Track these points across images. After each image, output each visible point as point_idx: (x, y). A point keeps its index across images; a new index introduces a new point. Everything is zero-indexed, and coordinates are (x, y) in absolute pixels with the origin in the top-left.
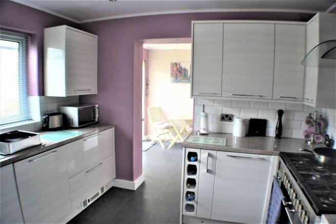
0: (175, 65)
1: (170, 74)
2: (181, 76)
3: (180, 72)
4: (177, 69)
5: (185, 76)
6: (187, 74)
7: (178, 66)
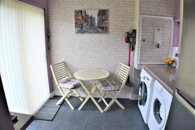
0: (80, 13)
1: (74, 23)
2: (87, 25)
3: (86, 21)
4: (83, 17)
5: (91, 25)
6: (95, 23)
7: (83, 15)
